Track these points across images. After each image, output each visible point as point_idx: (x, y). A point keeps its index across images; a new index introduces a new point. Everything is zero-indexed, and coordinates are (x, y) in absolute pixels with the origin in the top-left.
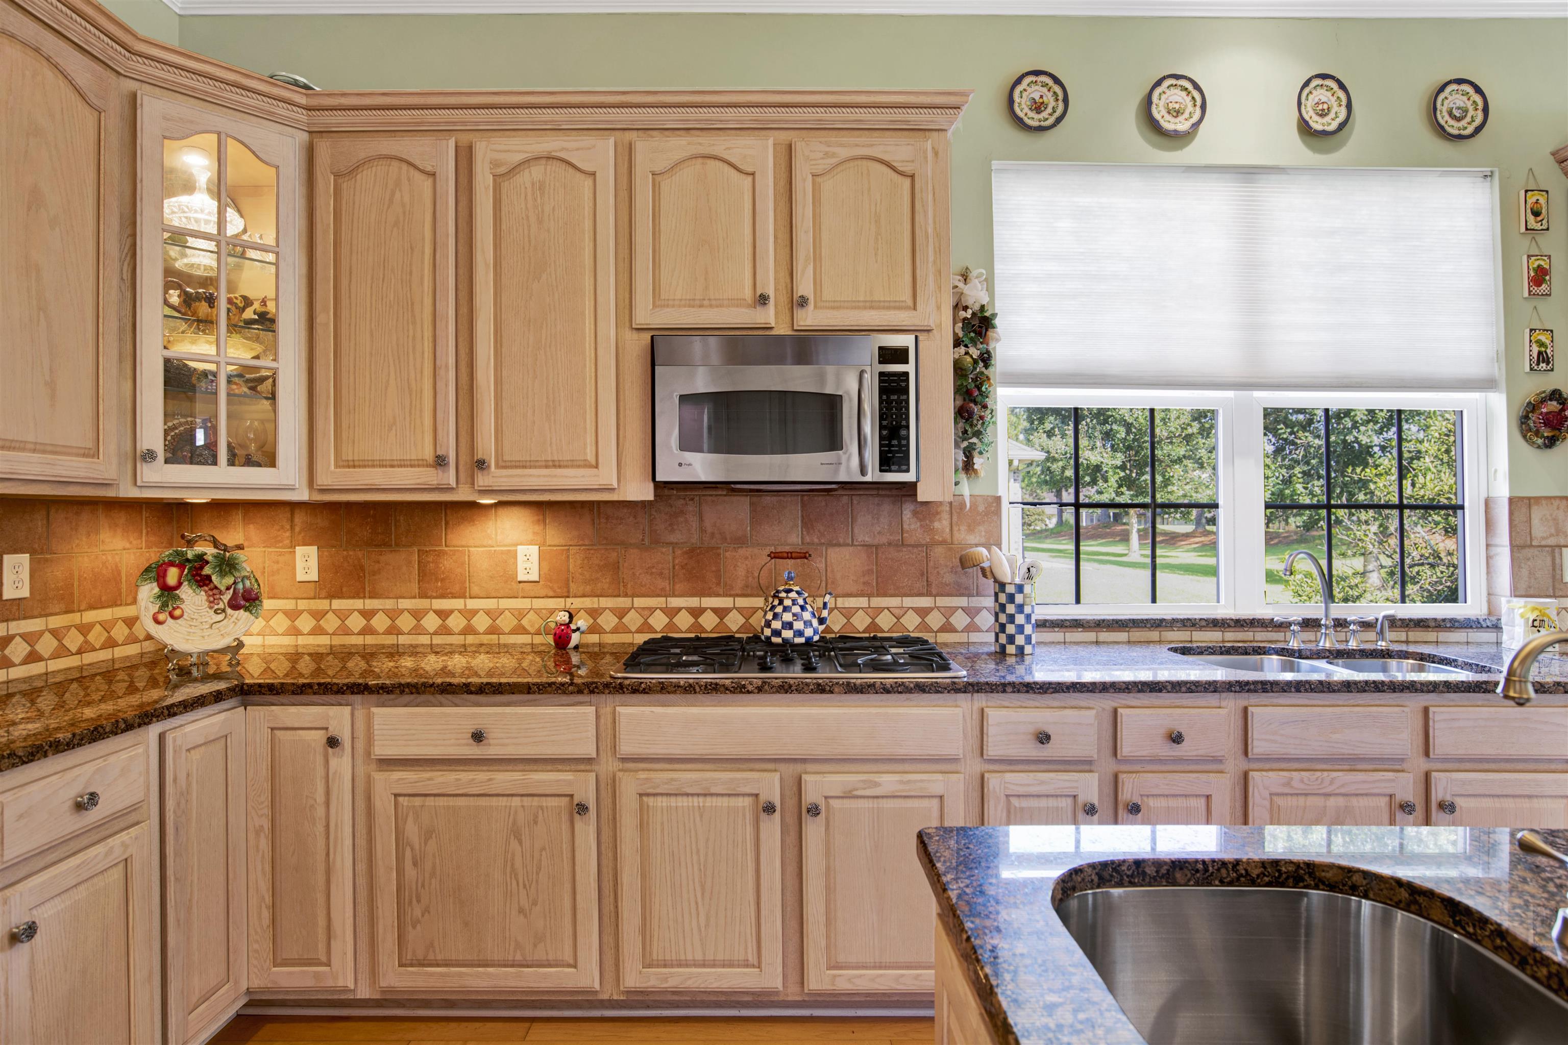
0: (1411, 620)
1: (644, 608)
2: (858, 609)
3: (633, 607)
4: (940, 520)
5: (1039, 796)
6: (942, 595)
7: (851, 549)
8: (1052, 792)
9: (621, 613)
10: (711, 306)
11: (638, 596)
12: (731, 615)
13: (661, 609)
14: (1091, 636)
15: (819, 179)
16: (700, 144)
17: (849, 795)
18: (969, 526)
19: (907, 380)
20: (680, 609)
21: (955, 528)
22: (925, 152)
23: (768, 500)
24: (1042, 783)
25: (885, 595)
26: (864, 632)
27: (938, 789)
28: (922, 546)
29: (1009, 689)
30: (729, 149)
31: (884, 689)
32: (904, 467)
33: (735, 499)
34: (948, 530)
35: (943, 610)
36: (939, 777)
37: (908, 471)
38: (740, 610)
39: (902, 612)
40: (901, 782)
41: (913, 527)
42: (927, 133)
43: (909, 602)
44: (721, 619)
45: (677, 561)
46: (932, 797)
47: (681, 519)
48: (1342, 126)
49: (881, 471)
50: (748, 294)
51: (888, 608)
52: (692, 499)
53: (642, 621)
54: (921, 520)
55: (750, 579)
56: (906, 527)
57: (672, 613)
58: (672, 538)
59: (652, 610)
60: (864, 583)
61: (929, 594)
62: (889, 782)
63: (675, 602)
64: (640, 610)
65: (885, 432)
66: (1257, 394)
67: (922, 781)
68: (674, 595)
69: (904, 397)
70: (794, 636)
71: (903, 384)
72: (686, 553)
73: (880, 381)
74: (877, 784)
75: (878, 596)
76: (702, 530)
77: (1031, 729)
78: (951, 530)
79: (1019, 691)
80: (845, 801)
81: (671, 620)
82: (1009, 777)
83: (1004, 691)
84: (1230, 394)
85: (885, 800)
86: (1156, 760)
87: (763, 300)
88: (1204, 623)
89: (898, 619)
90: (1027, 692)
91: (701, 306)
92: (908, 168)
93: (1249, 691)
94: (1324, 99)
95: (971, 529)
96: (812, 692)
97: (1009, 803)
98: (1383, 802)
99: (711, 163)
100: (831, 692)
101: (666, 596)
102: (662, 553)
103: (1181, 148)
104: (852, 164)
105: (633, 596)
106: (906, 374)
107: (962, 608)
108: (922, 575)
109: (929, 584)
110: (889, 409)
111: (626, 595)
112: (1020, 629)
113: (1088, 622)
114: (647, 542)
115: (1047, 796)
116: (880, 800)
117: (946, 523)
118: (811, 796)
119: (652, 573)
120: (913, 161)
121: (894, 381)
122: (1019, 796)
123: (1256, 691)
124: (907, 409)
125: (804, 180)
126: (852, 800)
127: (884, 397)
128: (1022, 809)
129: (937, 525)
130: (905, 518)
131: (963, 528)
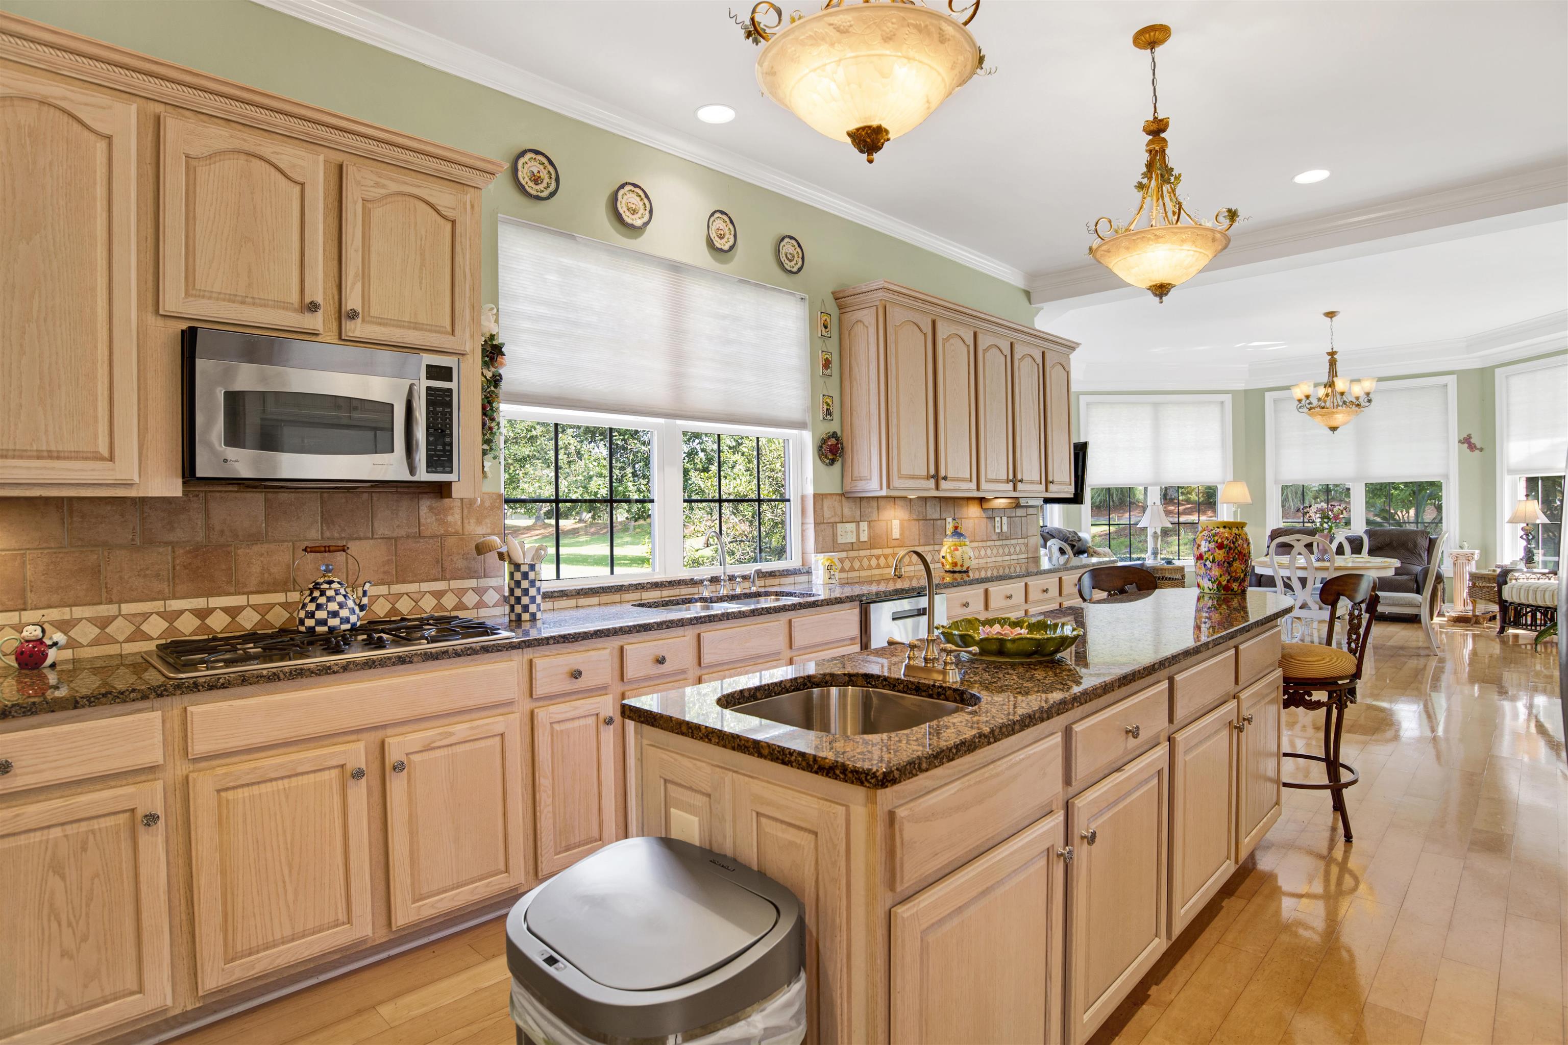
1: (134, 615)
2: (379, 596)
3: (120, 615)
4: (453, 514)
5: (573, 719)
6: (455, 579)
7: (371, 542)
8: (582, 714)
9: (103, 623)
10: (254, 304)
11: (127, 602)
12: (244, 612)
13: (158, 613)
14: (572, 602)
15: (369, 205)
16: (245, 140)
17: (428, 748)
18: (477, 519)
19: (451, 396)
20: (182, 612)
21: (466, 521)
22: (465, 204)
23: (284, 496)
24: (576, 708)
25: (404, 582)
26: (386, 617)
27: (500, 729)
28: (437, 536)
29: (551, 642)
30: (277, 153)
31: (456, 654)
32: (448, 469)
33: (248, 495)
34: (459, 523)
35: (456, 592)
36: (501, 718)
37: (451, 472)
38: (255, 608)
39: (419, 596)
40: (472, 728)
41: (429, 520)
42: (465, 187)
43: (425, 587)
44: (233, 619)
45: (178, 562)
46: (495, 735)
47: (182, 517)
48: (732, 248)
49: (428, 472)
50: (295, 298)
51: (407, 594)
52: (197, 496)
53: (133, 628)
54: (436, 515)
55: (266, 575)
56: (422, 520)
57: (171, 617)
58: (171, 537)
59: (146, 616)
60: (384, 572)
61: (443, 579)
62: (461, 729)
63: (175, 605)
64: (129, 618)
65: (431, 439)
66: (679, 422)
67: (487, 724)
68: (175, 597)
69: (449, 410)
70: (341, 623)
71: (448, 399)
72: (189, 552)
73: (428, 395)
74: (451, 734)
75: (397, 583)
76: (209, 528)
77: (567, 669)
78: (462, 522)
79: (558, 642)
80: (424, 754)
81: (171, 624)
82: (552, 709)
83: (548, 644)
84: (661, 421)
85: (458, 746)
86: (648, 678)
87: (313, 307)
88: (648, 586)
89: (416, 602)
90: (564, 642)
91: (243, 303)
92: (450, 214)
93: (702, 623)
94: (722, 227)
95: (479, 522)
96: (394, 664)
97: (552, 728)
99: (254, 160)
100: (411, 662)
101: (164, 599)
102: (159, 553)
103: (636, 238)
104: (400, 198)
105: (120, 602)
106: (450, 390)
107: (472, 589)
108: (438, 562)
109: (443, 570)
110: (435, 419)
111: (111, 602)
112: (533, 600)
113: (571, 591)
114: (138, 542)
115: (579, 718)
116: (454, 747)
117: (458, 517)
118: (394, 755)
119: (145, 576)
120: (454, 209)
121: (439, 396)
122: (559, 722)
123: (705, 622)
124: (451, 420)
125: (355, 203)
126: (430, 752)
127: (431, 408)
128: (562, 731)
129: (450, 518)
130: (421, 513)
131: (473, 521)
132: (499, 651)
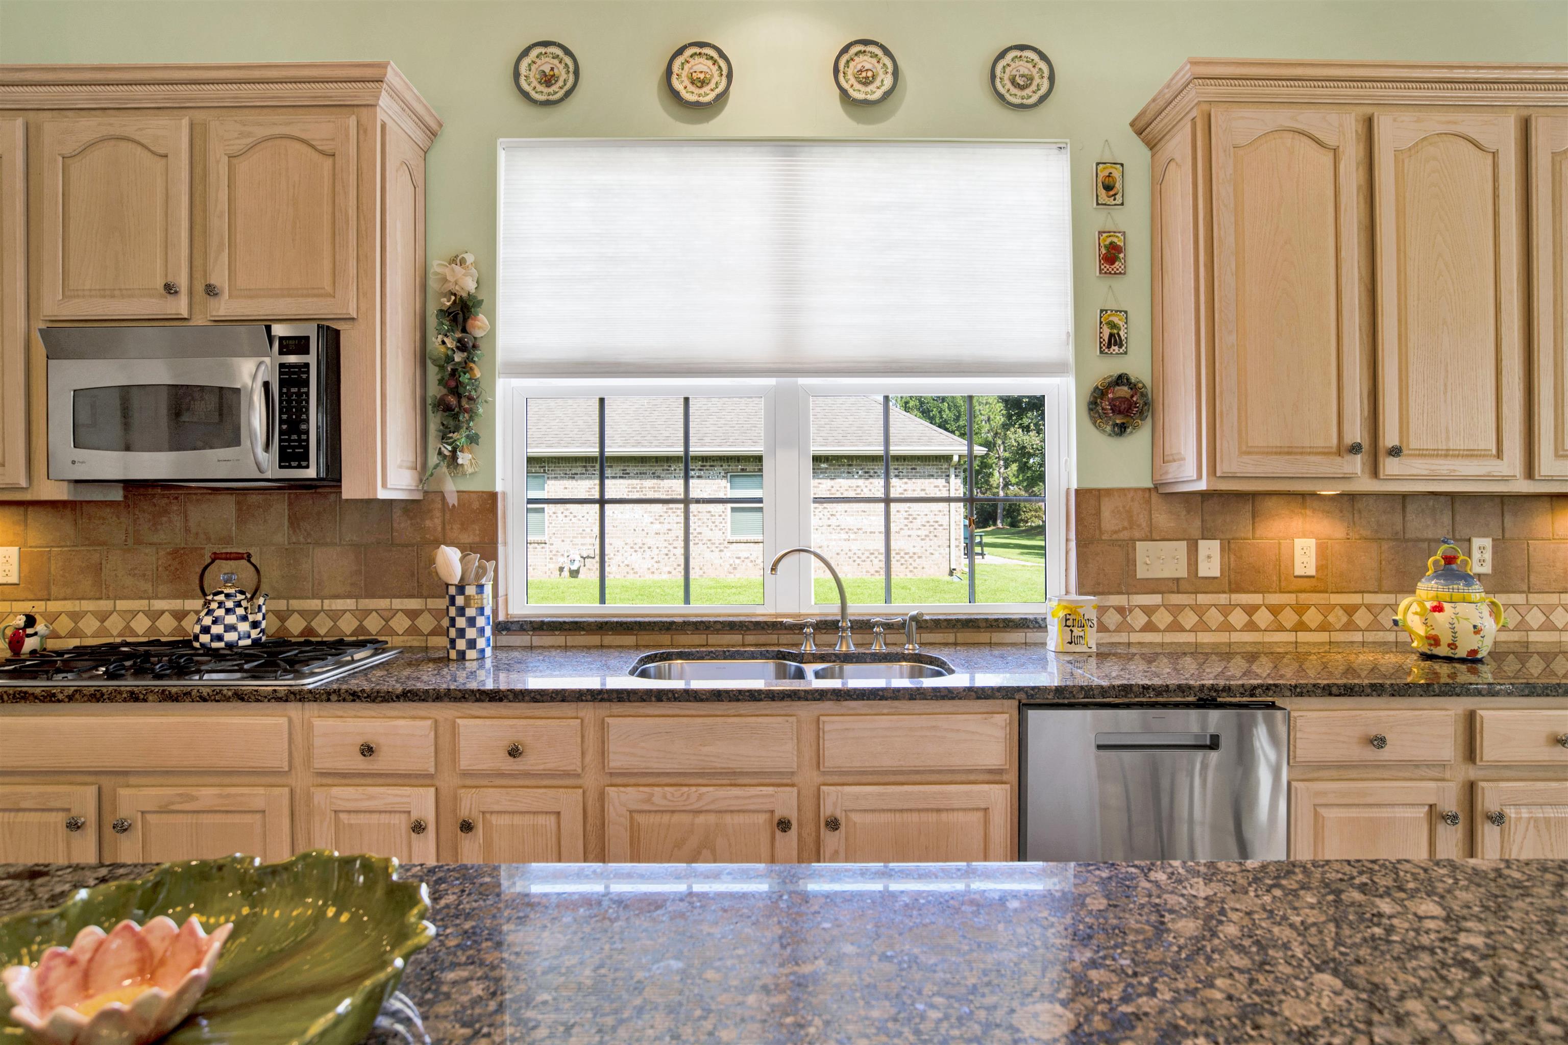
0: (958, 620)
1: (125, 611)
2: (345, 611)
3: (115, 610)
4: (432, 518)
5: (371, 812)
6: (433, 597)
7: (339, 549)
8: (382, 808)
9: (103, 617)
10: (123, 296)
11: (120, 599)
13: (143, 612)
14: (595, 639)
15: (234, 161)
16: (111, 124)
17: (164, 810)
18: (462, 524)
19: (308, 372)
20: (163, 612)
21: (448, 527)
22: (347, 129)
23: (254, 498)
24: (371, 797)
25: (373, 596)
26: (351, 635)
27: (258, 804)
28: (413, 546)
29: (334, 697)
30: (141, 129)
32: (304, 464)
33: (220, 497)
34: (439, 529)
35: (434, 612)
36: (261, 790)
37: (307, 467)
39: (390, 615)
40: (220, 796)
41: (402, 525)
42: (356, 109)
43: (398, 603)
45: (160, 563)
46: (257, 812)
47: (164, 519)
49: (281, 467)
50: (159, 284)
51: (376, 611)
52: (177, 498)
53: (124, 624)
54: (411, 519)
56: (395, 525)
57: (155, 616)
58: (155, 539)
59: (135, 613)
60: (352, 584)
61: (420, 596)
62: (207, 795)
63: (159, 605)
64: (122, 614)
65: (284, 427)
66: (802, 381)
67: (242, 795)
68: (157, 597)
69: (305, 390)
71: (304, 376)
72: (169, 554)
73: (281, 373)
74: (193, 798)
75: (366, 597)
76: (187, 530)
77: (361, 741)
78: (444, 528)
79: (344, 700)
80: (164, 816)
81: (154, 623)
82: (335, 791)
83: (329, 700)
84: (771, 381)
85: (205, 815)
87: (170, 289)
88: (719, 626)
89: (387, 621)
90: (354, 701)
91: (113, 296)
92: (329, 148)
94: (868, 67)
95: (466, 528)
97: (337, 819)
98: (762, 818)
99: (123, 145)
101: (149, 598)
102: (146, 554)
104: (270, 143)
105: (116, 598)
106: (307, 365)
108: (413, 575)
109: (420, 585)
110: (289, 401)
111: (108, 598)
112: (461, 633)
113: (589, 624)
114: (130, 541)
115: (380, 812)
116: (201, 816)
117: (438, 521)
118: (125, 810)
119: (134, 575)
120: (333, 139)
121: (294, 373)
122: (349, 812)
124: (307, 402)
125: (218, 162)
126: (170, 816)
127: (285, 390)
128: (351, 825)
129: (428, 523)
130: (395, 516)
131: (456, 527)
132: (258, 701)
